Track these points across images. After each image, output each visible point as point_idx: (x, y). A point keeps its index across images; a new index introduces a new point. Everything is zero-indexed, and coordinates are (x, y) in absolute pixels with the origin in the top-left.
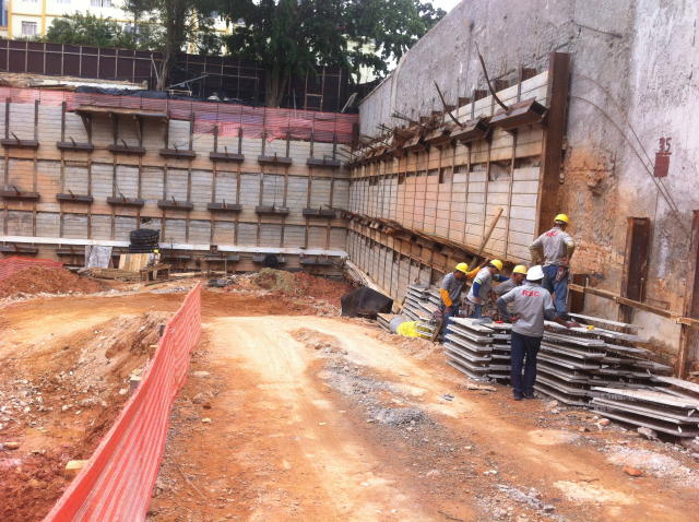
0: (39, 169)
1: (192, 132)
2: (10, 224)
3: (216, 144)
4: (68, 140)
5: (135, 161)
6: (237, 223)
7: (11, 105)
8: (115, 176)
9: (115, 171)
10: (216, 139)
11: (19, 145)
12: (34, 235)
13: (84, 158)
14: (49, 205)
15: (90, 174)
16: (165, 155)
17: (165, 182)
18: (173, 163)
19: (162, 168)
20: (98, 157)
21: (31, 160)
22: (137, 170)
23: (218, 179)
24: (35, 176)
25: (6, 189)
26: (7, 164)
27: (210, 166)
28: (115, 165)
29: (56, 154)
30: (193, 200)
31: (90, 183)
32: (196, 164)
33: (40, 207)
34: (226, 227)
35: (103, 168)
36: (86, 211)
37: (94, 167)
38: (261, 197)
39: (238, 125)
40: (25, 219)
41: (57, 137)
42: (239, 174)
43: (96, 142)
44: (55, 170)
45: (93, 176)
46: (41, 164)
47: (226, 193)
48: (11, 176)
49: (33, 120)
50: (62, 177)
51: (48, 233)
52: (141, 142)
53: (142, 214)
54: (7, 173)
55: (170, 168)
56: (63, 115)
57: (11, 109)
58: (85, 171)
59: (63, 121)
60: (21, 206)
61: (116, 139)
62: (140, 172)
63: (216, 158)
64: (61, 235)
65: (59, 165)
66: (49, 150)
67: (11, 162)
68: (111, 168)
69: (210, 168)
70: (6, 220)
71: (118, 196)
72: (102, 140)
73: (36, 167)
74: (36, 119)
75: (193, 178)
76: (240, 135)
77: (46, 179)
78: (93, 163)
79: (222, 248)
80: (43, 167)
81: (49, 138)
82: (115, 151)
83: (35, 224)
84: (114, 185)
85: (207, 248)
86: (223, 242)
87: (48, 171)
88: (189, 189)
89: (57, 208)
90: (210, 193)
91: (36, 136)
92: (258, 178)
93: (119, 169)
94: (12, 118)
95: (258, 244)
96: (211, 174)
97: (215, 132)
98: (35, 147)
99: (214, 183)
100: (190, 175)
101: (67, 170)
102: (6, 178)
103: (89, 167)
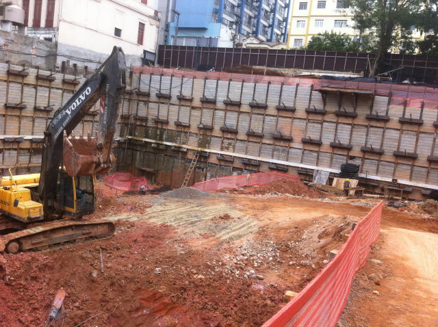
0: (294, 123)
1: (389, 103)
2: (275, 153)
3: (404, 112)
4: (312, 107)
5: (350, 121)
6: (413, 166)
7: (284, 86)
8: (336, 130)
9: (337, 127)
10: (405, 109)
11: (285, 109)
12: (287, 161)
13: (319, 118)
14: (297, 144)
15: (322, 128)
16: (369, 118)
17: (367, 135)
18: (374, 124)
19: (366, 126)
20: (328, 118)
21: (291, 118)
22: (350, 127)
23: (403, 136)
24: (291, 127)
25: (276, 133)
26: (278, 119)
27: (398, 126)
28: (337, 123)
29: (304, 115)
30: (384, 148)
31: (321, 133)
32: (389, 125)
33: (293, 145)
34: (405, 169)
35: (330, 124)
36: (317, 149)
37: (325, 124)
38: (433, 150)
39: (422, 100)
40: (283, 151)
41: (306, 106)
42: (418, 133)
43: (328, 108)
44: (303, 124)
45: (323, 129)
46: (295, 120)
47: (408, 145)
48: (279, 126)
49: (294, 95)
50: (306, 129)
51: (294, 160)
52: (355, 110)
53: (351, 154)
54: (277, 125)
55: (372, 126)
56: (311, 93)
57: (283, 89)
58: (320, 126)
59: (311, 96)
60: (282, 143)
61: (340, 107)
62: (352, 128)
63: (403, 122)
64: (302, 162)
65: (305, 122)
66: (301, 113)
67: (280, 118)
68: (335, 125)
69: (399, 128)
70: (274, 150)
71: (337, 142)
72: (332, 108)
73: (292, 122)
74: (296, 94)
75: (386, 134)
76: (422, 107)
77: (297, 129)
78: (325, 121)
79: (400, 181)
80: (296, 122)
81: (302, 106)
82: (338, 115)
83: (288, 154)
84: (336, 135)
85: (390, 180)
86: (402, 178)
87: (299, 125)
88: (383, 141)
89: (301, 146)
90: (396, 144)
91: (294, 104)
92: (432, 136)
93: (340, 126)
94: (283, 94)
95: (427, 182)
96: (398, 132)
97: (405, 104)
98: (293, 110)
99: (400, 137)
100: (384, 132)
101: (309, 124)
102: (276, 127)
103: (322, 124)
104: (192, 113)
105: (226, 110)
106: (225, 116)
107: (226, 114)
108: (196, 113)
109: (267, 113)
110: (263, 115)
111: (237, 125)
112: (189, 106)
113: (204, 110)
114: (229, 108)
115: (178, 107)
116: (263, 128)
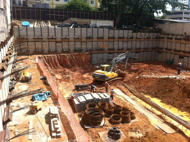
1: (133, 33)
3: (137, 35)
6: (140, 52)
13: (112, 40)
15: (114, 44)
17: (127, 44)
18: (129, 40)
20: (115, 40)
21: (102, 41)
22: (122, 42)
24: (103, 45)
25: (98, 48)
26: (98, 43)
29: (107, 40)
31: (114, 46)
33: (104, 52)
36: (113, 52)
37: (115, 42)
38: (144, 46)
43: (115, 36)
44: (107, 43)
48: (98, 45)
50: (108, 45)
59: (109, 32)
61: (119, 35)
65: (108, 42)
73: (103, 43)
75: (132, 43)
80: (105, 43)
81: (106, 36)
82: (119, 38)
84: (118, 45)
87: (106, 44)
89: (108, 52)
90: (135, 46)
91: (103, 36)
92: (144, 41)
93: (119, 42)
94: (99, 32)
96: (136, 42)
101: (109, 43)
102: (98, 46)
103: (113, 42)
104: (57, 45)
105: (75, 41)
106: (75, 44)
107: (75, 43)
108: (59, 44)
109: (93, 41)
110: (92, 41)
111: (81, 47)
112: (55, 42)
113: (63, 43)
114: (76, 40)
115: (48, 43)
116: (92, 47)
